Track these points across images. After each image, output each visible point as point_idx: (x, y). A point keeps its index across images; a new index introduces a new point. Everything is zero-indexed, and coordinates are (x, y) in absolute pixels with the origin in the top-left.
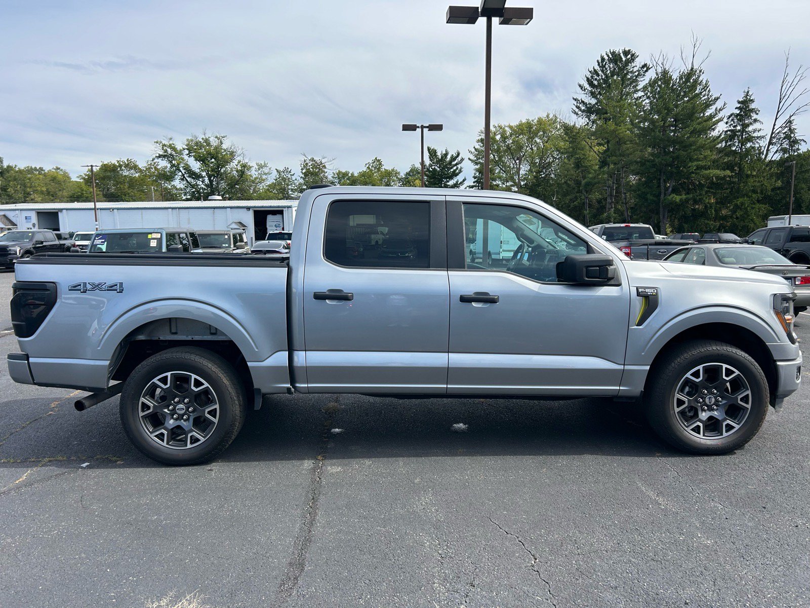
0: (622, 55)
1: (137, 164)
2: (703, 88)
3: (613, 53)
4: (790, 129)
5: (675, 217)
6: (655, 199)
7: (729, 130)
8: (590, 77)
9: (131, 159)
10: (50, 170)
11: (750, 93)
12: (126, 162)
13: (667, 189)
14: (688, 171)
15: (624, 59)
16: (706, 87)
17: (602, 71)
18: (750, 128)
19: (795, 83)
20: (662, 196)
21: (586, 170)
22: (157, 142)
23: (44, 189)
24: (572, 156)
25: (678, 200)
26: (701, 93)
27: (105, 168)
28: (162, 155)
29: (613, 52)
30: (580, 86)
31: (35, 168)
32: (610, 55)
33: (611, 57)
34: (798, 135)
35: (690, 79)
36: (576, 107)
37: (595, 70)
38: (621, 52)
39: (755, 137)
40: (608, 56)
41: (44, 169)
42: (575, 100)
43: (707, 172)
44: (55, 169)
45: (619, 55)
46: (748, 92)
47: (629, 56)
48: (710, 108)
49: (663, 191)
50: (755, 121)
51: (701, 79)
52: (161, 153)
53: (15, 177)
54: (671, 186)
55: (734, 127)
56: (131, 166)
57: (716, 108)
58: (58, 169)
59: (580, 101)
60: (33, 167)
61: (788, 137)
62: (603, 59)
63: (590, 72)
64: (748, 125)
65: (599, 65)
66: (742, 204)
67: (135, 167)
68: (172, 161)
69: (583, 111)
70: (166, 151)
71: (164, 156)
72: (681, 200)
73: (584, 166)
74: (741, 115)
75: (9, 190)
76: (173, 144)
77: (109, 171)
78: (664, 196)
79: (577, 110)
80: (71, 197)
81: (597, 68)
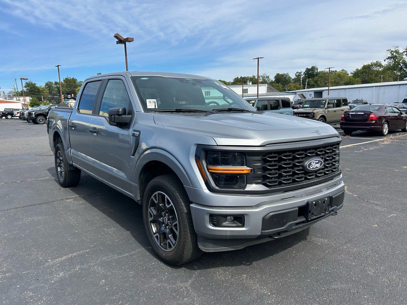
1: (381, 63)
9: (378, 61)
10: (340, 71)
12: (375, 63)
22: (388, 50)
23: (333, 81)
27: (364, 67)
28: (390, 57)
31: (333, 71)
41: (337, 71)
44: (342, 70)
52: (390, 55)
53: (321, 76)
56: (378, 64)
58: (343, 70)
60: (332, 71)
67: (380, 65)
68: (396, 59)
70: (392, 54)
71: (391, 58)
75: (318, 82)
76: (398, 50)
77: (367, 68)
80: (345, 83)
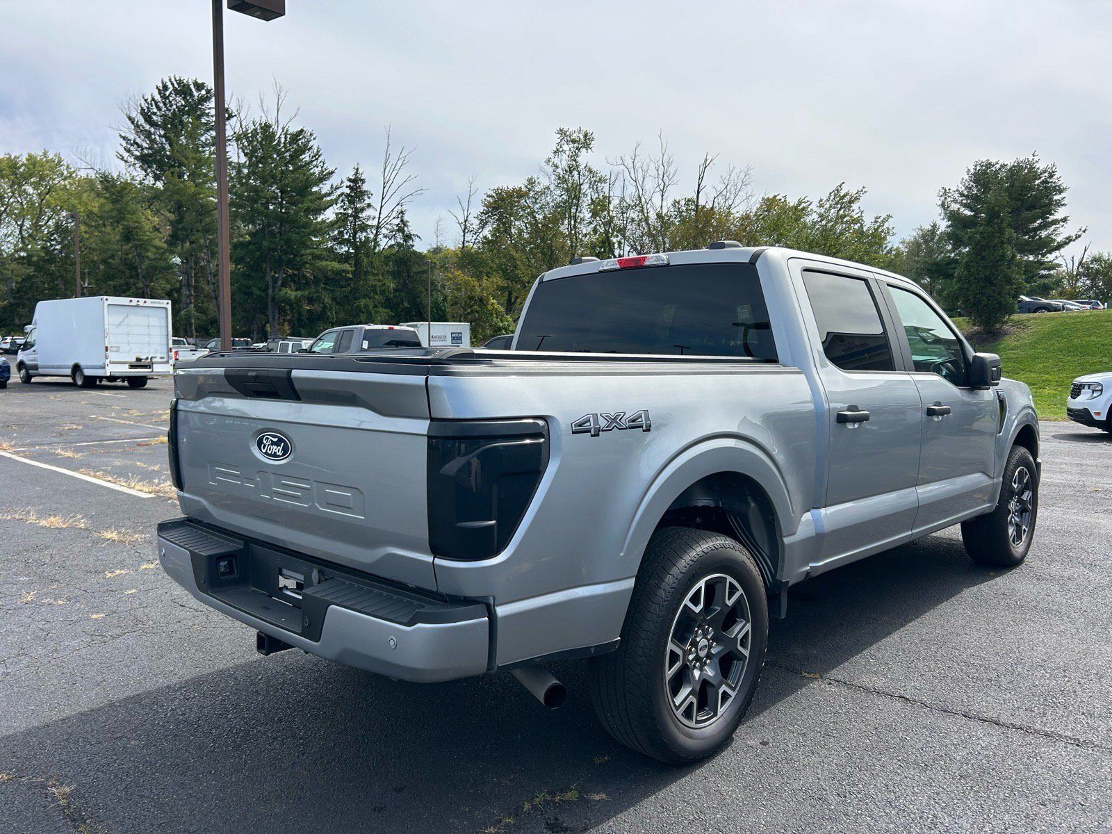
0: (192, 86)
2: (315, 156)
3: (180, 82)
4: (402, 221)
5: (284, 319)
6: (262, 294)
7: (341, 213)
8: (145, 108)
11: (360, 171)
13: (275, 281)
14: (301, 260)
15: (196, 94)
16: (317, 155)
17: (165, 104)
18: (364, 215)
19: (398, 167)
20: (270, 291)
21: (142, 246)
24: (118, 222)
25: (293, 297)
26: (312, 161)
29: (180, 80)
30: (130, 118)
32: (175, 83)
33: (176, 86)
34: (411, 229)
35: (298, 141)
36: (125, 149)
37: (153, 99)
38: (191, 83)
39: (370, 226)
40: (172, 84)
42: (124, 138)
43: (324, 263)
45: (189, 85)
46: (357, 169)
47: (203, 92)
48: (324, 182)
49: (270, 284)
50: (369, 205)
51: (311, 144)
54: (280, 278)
55: (345, 210)
57: (332, 185)
59: (132, 142)
61: (401, 230)
62: (165, 87)
63: (146, 100)
64: (363, 210)
65: (160, 93)
66: (366, 306)
69: (136, 158)
72: (296, 296)
73: (138, 240)
74: (352, 196)
78: (273, 291)
79: (126, 155)
81: (158, 97)
